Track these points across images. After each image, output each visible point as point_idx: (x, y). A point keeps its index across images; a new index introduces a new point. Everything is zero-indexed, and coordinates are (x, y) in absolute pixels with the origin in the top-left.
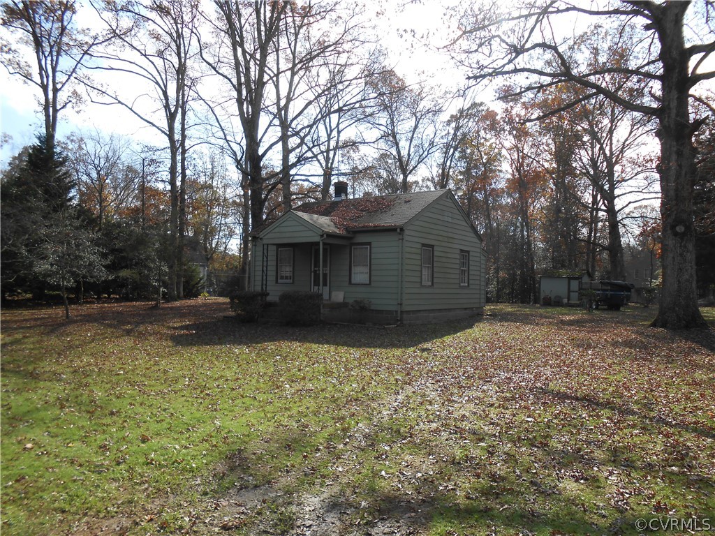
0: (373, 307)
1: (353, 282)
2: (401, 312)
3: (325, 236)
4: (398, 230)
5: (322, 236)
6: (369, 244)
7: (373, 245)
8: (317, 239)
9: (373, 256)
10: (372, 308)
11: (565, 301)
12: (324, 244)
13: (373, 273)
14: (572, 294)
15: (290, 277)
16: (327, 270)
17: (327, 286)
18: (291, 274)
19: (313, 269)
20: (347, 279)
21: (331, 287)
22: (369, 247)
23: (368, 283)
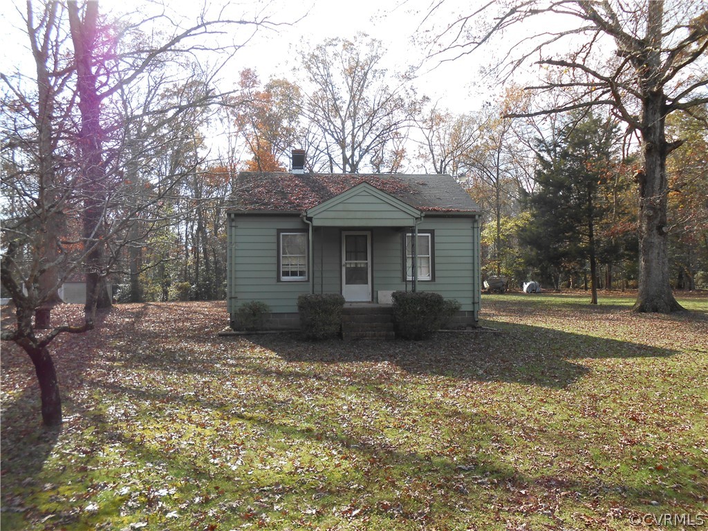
1: (408, 278)
5: (418, 219)
7: (436, 233)
8: (410, 222)
9: (437, 246)
13: (437, 267)
15: (302, 273)
16: (367, 263)
17: (367, 283)
18: (305, 269)
19: (344, 261)
20: (399, 274)
21: (375, 286)
22: (429, 235)
23: (429, 278)
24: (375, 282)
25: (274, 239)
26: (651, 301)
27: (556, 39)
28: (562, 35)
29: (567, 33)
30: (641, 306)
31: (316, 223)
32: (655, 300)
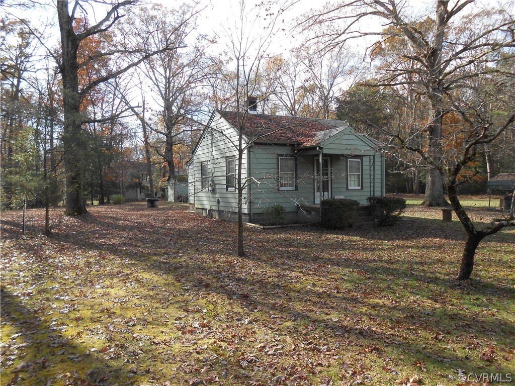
1: (349, 188)
6: (361, 158)
13: (364, 181)
16: (328, 178)
17: (328, 192)
18: (293, 182)
19: (316, 176)
20: (345, 186)
21: (333, 193)
23: (359, 188)
24: (333, 191)
25: (275, 161)
26: (436, 200)
27: (361, 36)
28: (366, 34)
29: (371, 34)
30: (430, 203)
31: (325, 151)
32: (438, 200)
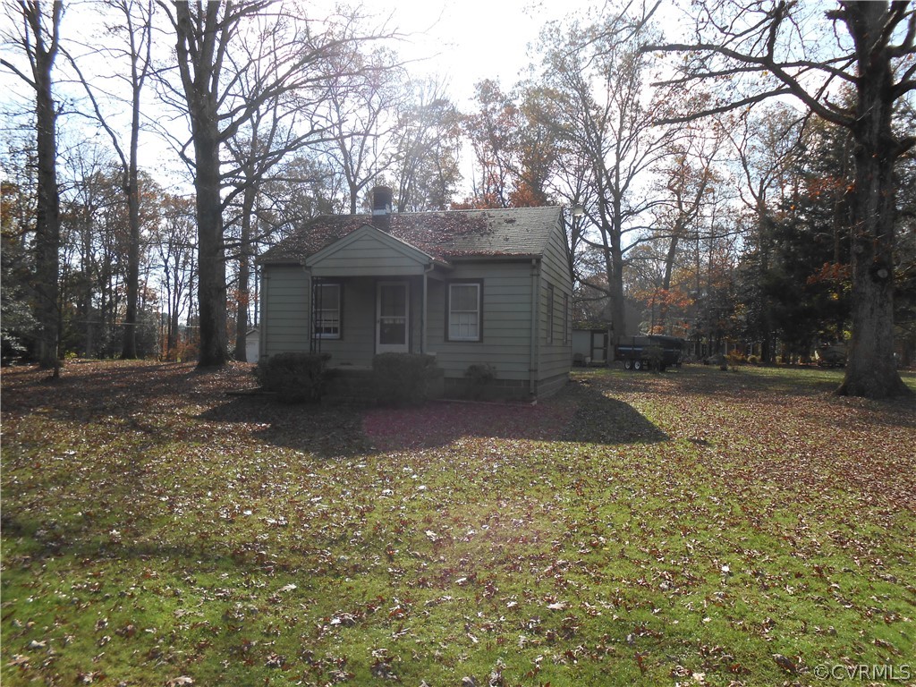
0: (500, 376)
1: (451, 337)
2: (536, 381)
3: (432, 267)
4: (534, 262)
5: (427, 267)
6: (481, 281)
7: (487, 283)
8: (418, 271)
9: (486, 299)
10: (498, 378)
11: (588, 360)
12: (429, 279)
13: (486, 324)
14: (595, 351)
15: (335, 330)
16: (404, 320)
17: (403, 343)
18: (338, 325)
19: (379, 317)
20: (442, 333)
21: (413, 346)
22: (478, 285)
23: (476, 338)
